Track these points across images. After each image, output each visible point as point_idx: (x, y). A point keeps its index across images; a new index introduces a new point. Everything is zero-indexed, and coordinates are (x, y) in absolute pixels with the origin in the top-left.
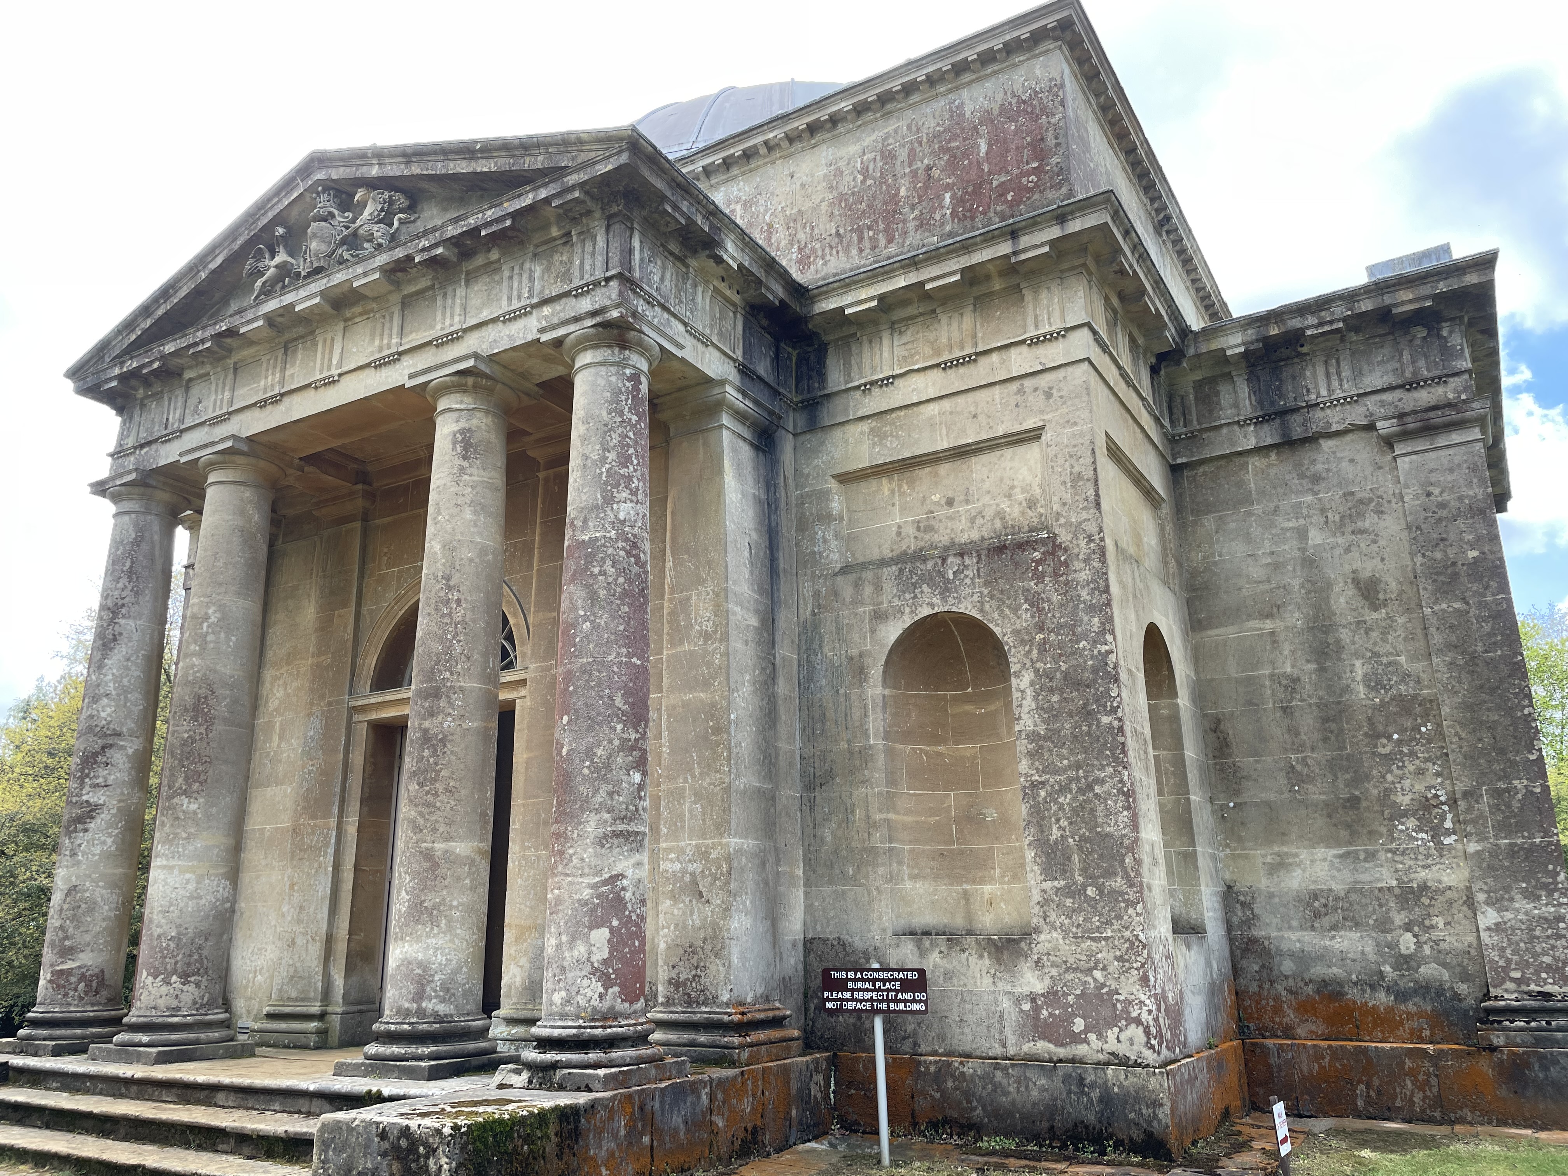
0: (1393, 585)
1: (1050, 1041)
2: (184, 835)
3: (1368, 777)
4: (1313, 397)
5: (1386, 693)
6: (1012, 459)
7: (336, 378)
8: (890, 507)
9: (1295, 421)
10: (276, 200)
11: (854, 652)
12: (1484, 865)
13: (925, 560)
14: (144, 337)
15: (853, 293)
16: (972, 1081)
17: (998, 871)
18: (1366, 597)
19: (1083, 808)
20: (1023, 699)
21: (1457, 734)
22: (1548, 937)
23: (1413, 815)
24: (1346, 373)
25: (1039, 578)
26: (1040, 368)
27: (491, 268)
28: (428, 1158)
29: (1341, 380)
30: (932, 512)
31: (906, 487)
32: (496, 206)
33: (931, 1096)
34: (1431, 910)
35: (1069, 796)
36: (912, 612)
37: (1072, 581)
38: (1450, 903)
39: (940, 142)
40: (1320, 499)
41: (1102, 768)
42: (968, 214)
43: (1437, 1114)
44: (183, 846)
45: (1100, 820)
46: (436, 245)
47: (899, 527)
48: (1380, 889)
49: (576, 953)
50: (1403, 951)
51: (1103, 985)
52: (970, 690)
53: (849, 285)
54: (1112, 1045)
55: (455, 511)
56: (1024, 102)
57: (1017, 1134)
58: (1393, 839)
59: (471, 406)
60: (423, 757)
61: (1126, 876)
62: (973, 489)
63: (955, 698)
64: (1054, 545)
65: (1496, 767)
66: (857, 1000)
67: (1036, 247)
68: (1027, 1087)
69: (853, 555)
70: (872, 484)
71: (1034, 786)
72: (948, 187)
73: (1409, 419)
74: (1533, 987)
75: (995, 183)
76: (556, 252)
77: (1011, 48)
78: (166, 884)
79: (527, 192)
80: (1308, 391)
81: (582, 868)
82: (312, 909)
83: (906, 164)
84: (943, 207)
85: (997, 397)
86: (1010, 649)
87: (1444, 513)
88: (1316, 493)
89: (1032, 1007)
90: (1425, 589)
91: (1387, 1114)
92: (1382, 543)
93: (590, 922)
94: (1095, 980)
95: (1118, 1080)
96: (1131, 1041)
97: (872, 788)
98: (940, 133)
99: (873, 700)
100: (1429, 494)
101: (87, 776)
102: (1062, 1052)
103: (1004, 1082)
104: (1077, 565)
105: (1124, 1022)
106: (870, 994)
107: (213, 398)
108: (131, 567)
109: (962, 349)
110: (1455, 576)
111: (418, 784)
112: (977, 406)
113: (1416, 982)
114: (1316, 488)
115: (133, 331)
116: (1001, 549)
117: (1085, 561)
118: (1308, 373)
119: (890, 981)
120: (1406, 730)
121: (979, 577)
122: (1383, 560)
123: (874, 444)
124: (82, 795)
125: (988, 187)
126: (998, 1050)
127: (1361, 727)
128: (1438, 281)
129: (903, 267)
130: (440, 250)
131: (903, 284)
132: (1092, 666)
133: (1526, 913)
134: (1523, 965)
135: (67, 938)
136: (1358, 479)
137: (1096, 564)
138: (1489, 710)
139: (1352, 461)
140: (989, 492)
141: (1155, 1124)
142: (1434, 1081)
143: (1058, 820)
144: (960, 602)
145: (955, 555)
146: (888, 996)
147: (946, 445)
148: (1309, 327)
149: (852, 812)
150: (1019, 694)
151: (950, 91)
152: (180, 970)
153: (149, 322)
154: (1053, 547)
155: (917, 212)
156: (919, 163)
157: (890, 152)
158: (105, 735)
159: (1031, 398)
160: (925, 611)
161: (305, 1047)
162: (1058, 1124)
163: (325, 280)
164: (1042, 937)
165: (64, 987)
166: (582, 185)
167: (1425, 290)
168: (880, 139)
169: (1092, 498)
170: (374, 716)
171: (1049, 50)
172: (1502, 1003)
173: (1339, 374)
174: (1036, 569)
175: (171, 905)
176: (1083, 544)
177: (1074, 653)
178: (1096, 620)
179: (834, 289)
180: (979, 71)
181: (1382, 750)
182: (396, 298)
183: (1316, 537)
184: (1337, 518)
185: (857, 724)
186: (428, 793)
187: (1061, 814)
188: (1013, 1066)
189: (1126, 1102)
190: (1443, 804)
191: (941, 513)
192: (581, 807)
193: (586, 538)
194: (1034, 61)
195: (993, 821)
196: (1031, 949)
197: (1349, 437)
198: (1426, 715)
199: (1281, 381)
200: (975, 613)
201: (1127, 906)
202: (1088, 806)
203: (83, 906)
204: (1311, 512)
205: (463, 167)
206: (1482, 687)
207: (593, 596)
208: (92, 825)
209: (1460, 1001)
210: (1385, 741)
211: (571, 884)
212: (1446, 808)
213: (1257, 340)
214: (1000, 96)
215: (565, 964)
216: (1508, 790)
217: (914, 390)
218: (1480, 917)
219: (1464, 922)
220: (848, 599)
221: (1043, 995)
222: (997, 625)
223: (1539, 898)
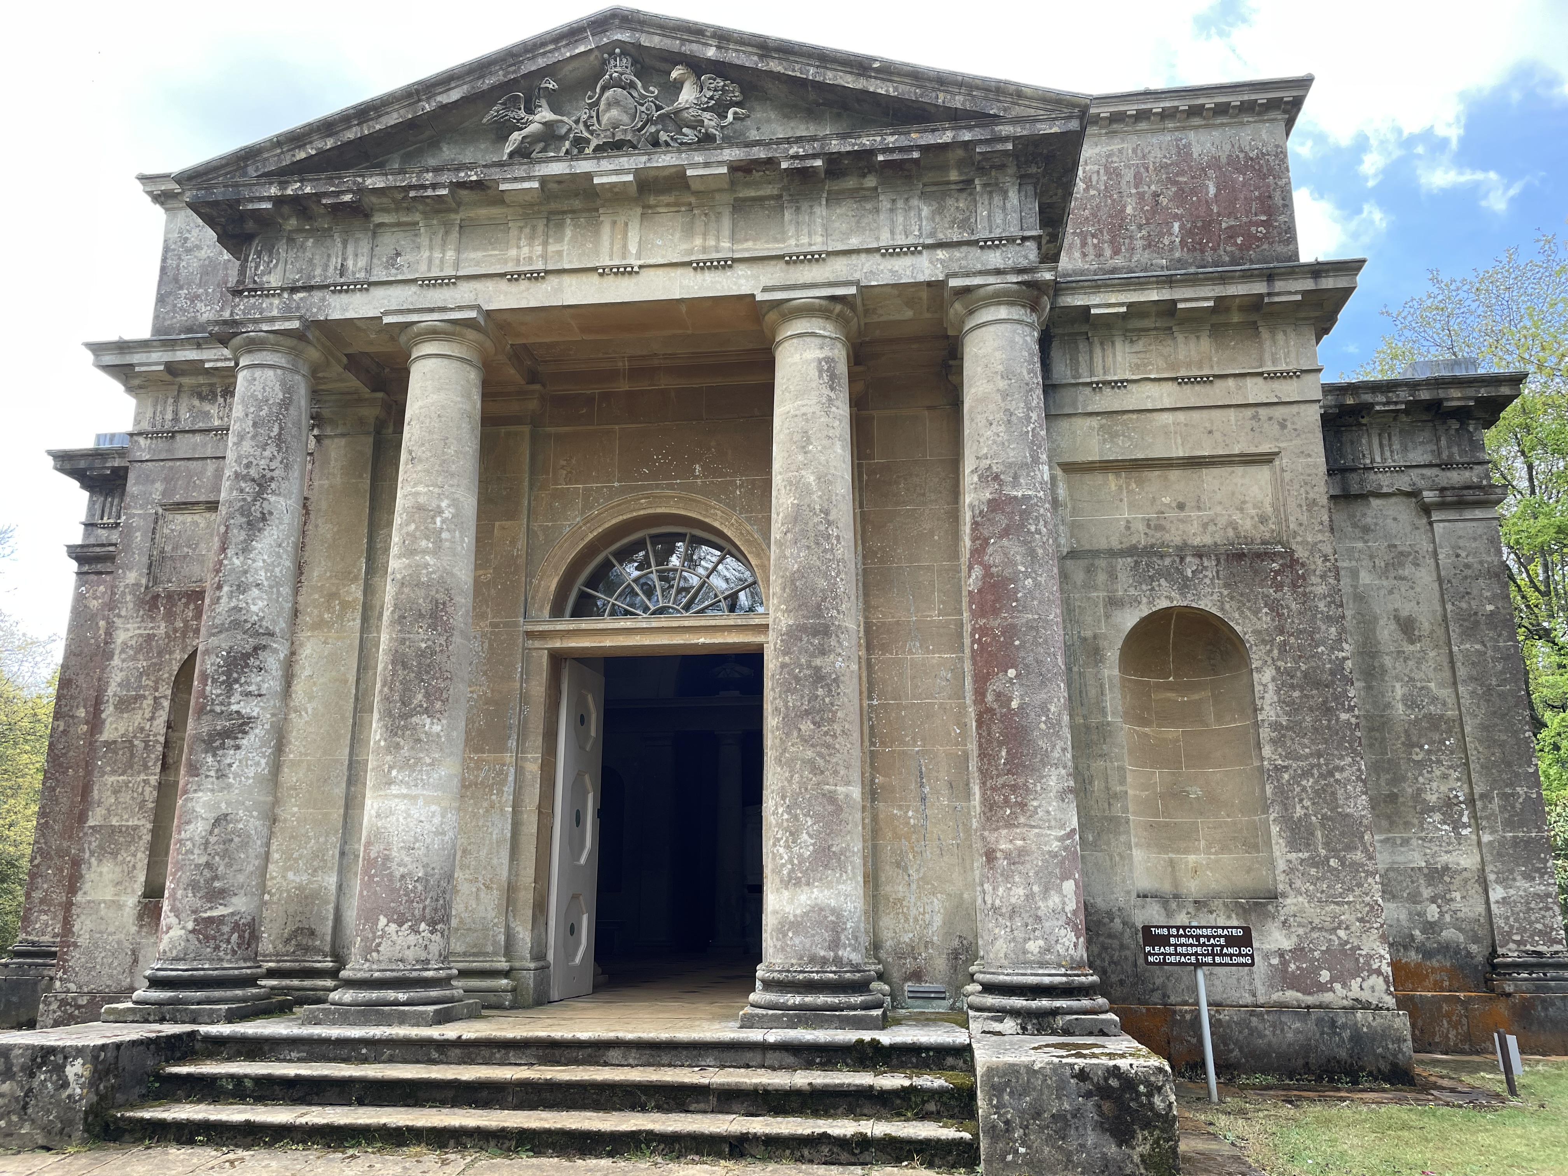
0: (1426, 625)
1: (1297, 991)
2: (428, 760)
3: (1404, 778)
4: (1368, 461)
5: (1420, 711)
6: (1243, 476)
7: (636, 269)
8: (1118, 502)
9: (1354, 478)
10: (552, 47)
11: (1088, 634)
12: (1495, 852)
13: (1162, 557)
14: (316, 158)
15: (1102, 295)
16: (1229, 1026)
17: (1203, 843)
18: (1405, 633)
19: (1324, 791)
20: (1265, 692)
21: (1476, 749)
22: (1540, 909)
23: (1439, 811)
24: (1396, 446)
25: (1279, 587)
26: (1276, 400)
27: (860, 196)
28: (1152, 1095)
29: (1392, 452)
30: (1163, 513)
31: (1134, 486)
32: (900, 134)
33: (1187, 1041)
34: (1451, 887)
35: (1311, 780)
36: (1149, 603)
37: (1310, 593)
38: (1466, 881)
39: (1167, 173)
40: (1369, 547)
41: (1341, 758)
42: (1198, 247)
43: (1467, 1047)
44: (428, 773)
45: (1341, 802)
46: (814, 156)
47: (1128, 522)
48: (1412, 869)
49: (1051, 903)
50: (1430, 919)
51: (1347, 942)
52: (1171, 679)
53: (1099, 287)
54: (1355, 992)
55: (826, 442)
56: (1252, 159)
57: (1275, 1070)
58: (1423, 830)
59: (834, 335)
60: (817, 696)
61: (1365, 850)
62: (1204, 498)
63: (1158, 686)
64: (1292, 560)
65: (1504, 776)
66: (1181, 955)
67: (1290, 293)
68: (1282, 1030)
69: (1078, 542)
70: (1098, 478)
71: (1278, 769)
72: (1176, 217)
73: (1448, 493)
74: (1529, 947)
75: (1224, 225)
76: (950, 196)
77: (1248, 108)
78: (409, 815)
79: (945, 129)
80: (1364, 455)
81: (1049, 821)
82: (483, 853)
83: (1132, 184)
84: (1172, 234)
85: (1232, 418)
86: (1251, 646)
87: (1468, 572)
88: (1366, 542)
89: (1280, 961)
90: (1454, 631)
91: (1429, 1048)
92: (1418, 590)
93: (1061, 874)
94: (1339, 938)
95: (1366, 1021)
96: (1373, 989)
97: (1112, 762)
98: (1167, 166)
99: (1110, 680)
100: (1458, 556)
101: (237, 681)
102: (1310, 1000)
103: (1261, 1026)
104: (1314, 579)
105: (1366, 973)
106: (1194, 949)
107: (427, 254)
108: (280, 434)
109: (1201, 368)
110: (1477, 623)
111: (814, 723)
112: (1212, 423)
113: (1439, 943)
114: (1366, 537)
115: (302, 147)
116: (1240, 556)
117: (1321, 577)
118: (1364, 441)
119: (1214, 937)
120: (1434, 742)
121: (1218, 578)
122: (1418, 603)
123: (1104, 441)
124: (229, 704)
125: (1218, 226)
126: (1248, 999)
127: (1399, 738)
128: (1481, 387)
129: (1157, 283)
130: (818, 163)
131: (1156, 298)
132: (1330, 669)
133: (1525, 890)
134: (1522, 930)
135: (216, 878)
136: (1400, 535)
137: (1332, 581)
138: (1500, 731)
139: (1395, 519)
140: (1220, 503)
141: (1400, 1056)
142: (1464, 1021)
143: (1301, 800)
144: (1199, 599)
145: (1193, 555)
146: (1213, 950)
147: (1181, 454)
148: (1378, 403)
149: (1090, 783)
150: (1262, 688)
151: (1177, 129)
152: (428, 917)
153: (330, 143)
154: (1291, 562)
155: (1144, 232)
156: (1146, 188)
157: (1115, 169)
158: (258, 634)
159: (1266, 425)
160: (1164, 604)
161: (499, 1007)
162: (1312, 1060)
163: (644, 158)
164: (1288, 901)
165: (214, 938)
166: (1015, 139)
167: (1471, 392)
168: (1103, 154)
169: (1327, 523)
170: (558, 644)
171: (1276, 119)
172: (1510, 960)
173: (1390, 446)
174: (1275, 578)
175: (416, 840)
176: (1319, 562)
177: (1313, 656)
178: (1333, 629)
179: (1083, 287)
180: (1209, 119)
181: (1415, 757)
182: (727, 198)
183: (1365, 578)
184: (1383, 564)
185: (1093, 701)
186: (826, 733)
187: (1304, 795)
188: (1268, 1012)
189: (1374, 1040)
190: (1461, 802)
191: (1172, 514)
192: (1042, 760)
193: (1020, 494)
194: (1261, 125)
195: (1198, 798)
196: (1278, 911)
197: (1393, 500)
198: (1449, 731)
199: (1342, 444)
200: (1214, 611)
201: (1367, 876)
202: (1329, 790)
203: (236, 839)
204: (1363, 556)
205: (849, 81)
206: (1495, 712)
207: (1032, 553)
208: (245, 742)
209: (1472, 958)
210: (1418, 750)
211: (1038, 835)
212: (1463, 806)
213: (1336, 406)
214: (1227, 147)
215: (1040, 913)
216: (1512, 795)
217: (1148, 397)
218: (1491, 893)
219: (1475, 896)
220: (1079, 583)
221: (1290, 951)
222: (1238, 624)
223: (1534, 879)
